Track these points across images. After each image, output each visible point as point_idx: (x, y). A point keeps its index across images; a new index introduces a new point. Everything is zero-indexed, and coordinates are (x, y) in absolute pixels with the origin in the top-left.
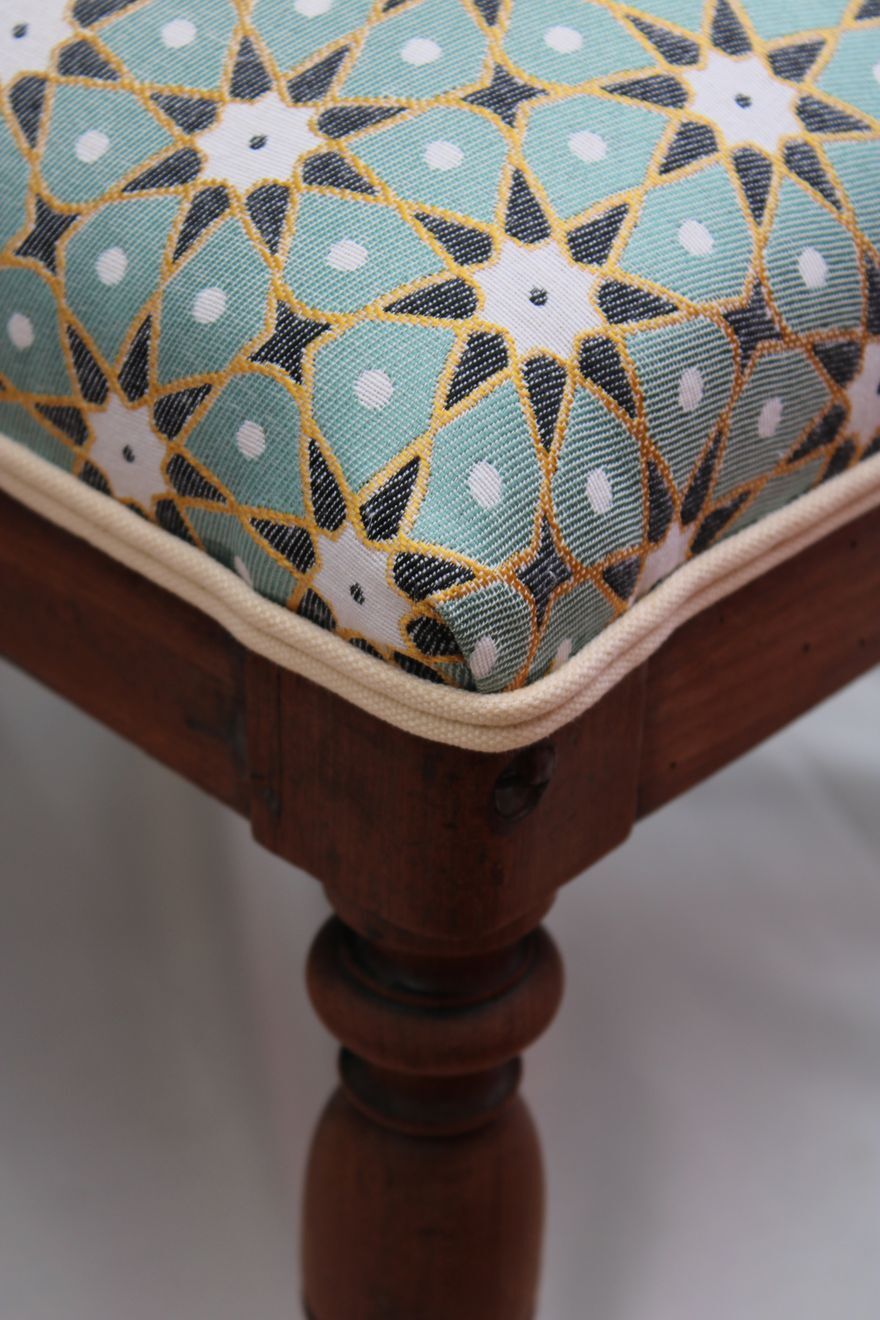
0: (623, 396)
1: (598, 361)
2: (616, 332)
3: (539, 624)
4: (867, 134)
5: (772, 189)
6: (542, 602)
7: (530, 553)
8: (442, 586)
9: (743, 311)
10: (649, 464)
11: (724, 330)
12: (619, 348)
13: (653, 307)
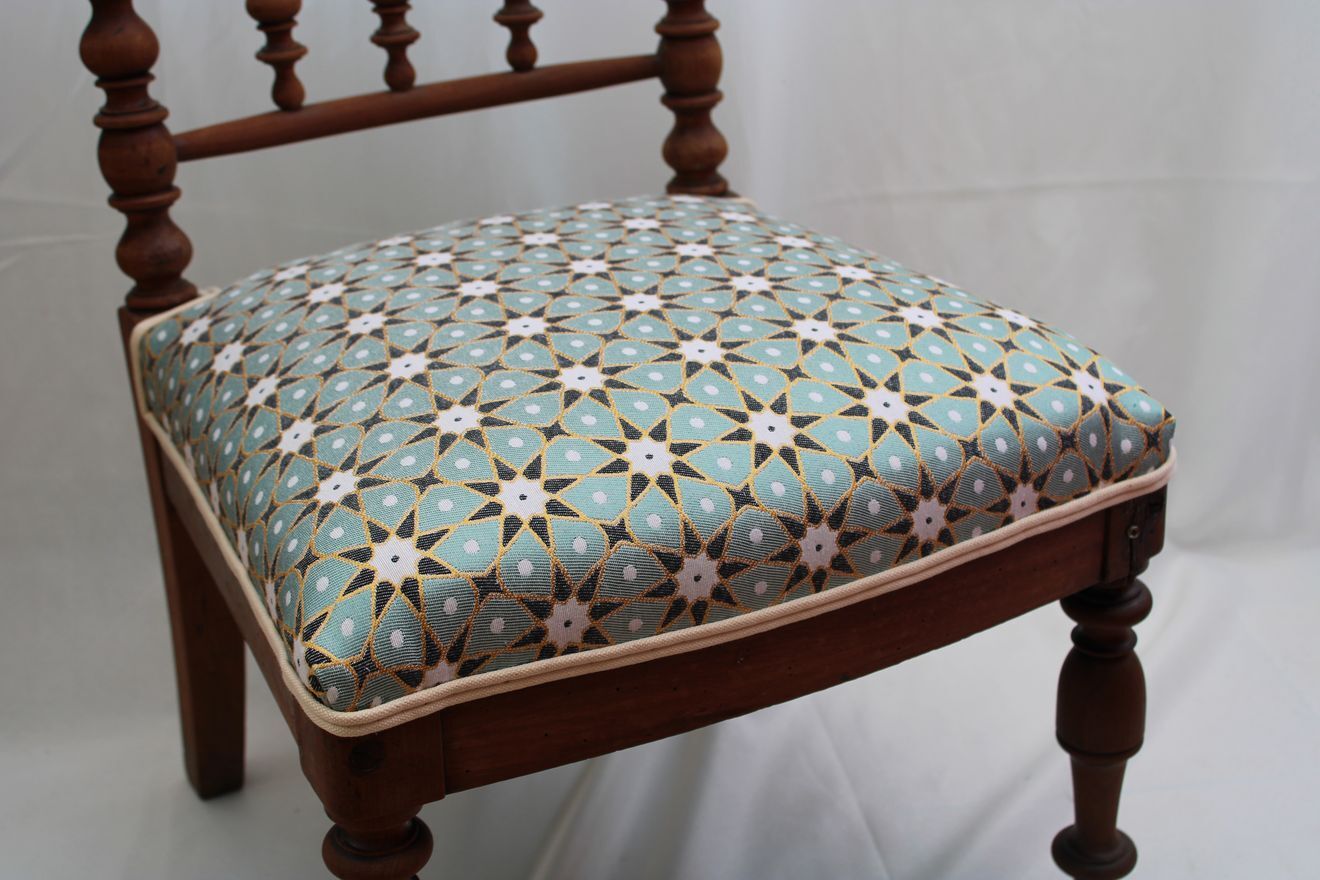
0: (417, 603)
1: (409, 588)
2: (420, 578)
3: (360, 687)
4: (576, 518)
5: (517, 534)
6: (362, 678)
7: (359, 657)
8: (318, 663)
9: (483, 578)
10: (426, 632)
11: (472, 584)
12: (420, 584)
13: (440, 570)
